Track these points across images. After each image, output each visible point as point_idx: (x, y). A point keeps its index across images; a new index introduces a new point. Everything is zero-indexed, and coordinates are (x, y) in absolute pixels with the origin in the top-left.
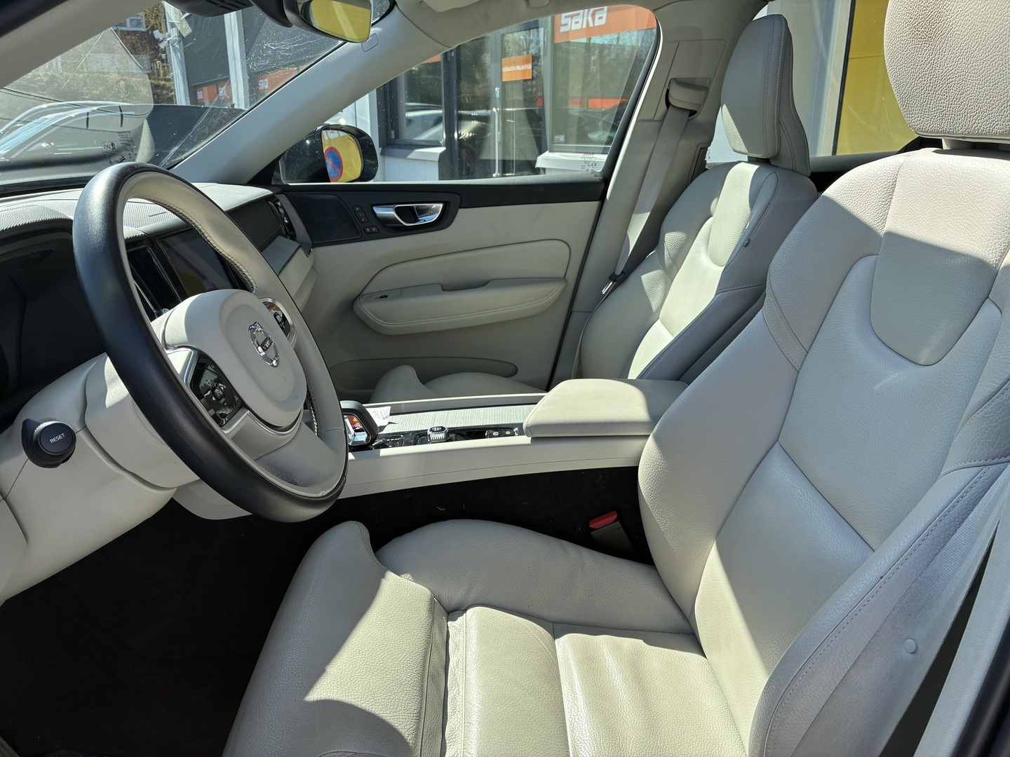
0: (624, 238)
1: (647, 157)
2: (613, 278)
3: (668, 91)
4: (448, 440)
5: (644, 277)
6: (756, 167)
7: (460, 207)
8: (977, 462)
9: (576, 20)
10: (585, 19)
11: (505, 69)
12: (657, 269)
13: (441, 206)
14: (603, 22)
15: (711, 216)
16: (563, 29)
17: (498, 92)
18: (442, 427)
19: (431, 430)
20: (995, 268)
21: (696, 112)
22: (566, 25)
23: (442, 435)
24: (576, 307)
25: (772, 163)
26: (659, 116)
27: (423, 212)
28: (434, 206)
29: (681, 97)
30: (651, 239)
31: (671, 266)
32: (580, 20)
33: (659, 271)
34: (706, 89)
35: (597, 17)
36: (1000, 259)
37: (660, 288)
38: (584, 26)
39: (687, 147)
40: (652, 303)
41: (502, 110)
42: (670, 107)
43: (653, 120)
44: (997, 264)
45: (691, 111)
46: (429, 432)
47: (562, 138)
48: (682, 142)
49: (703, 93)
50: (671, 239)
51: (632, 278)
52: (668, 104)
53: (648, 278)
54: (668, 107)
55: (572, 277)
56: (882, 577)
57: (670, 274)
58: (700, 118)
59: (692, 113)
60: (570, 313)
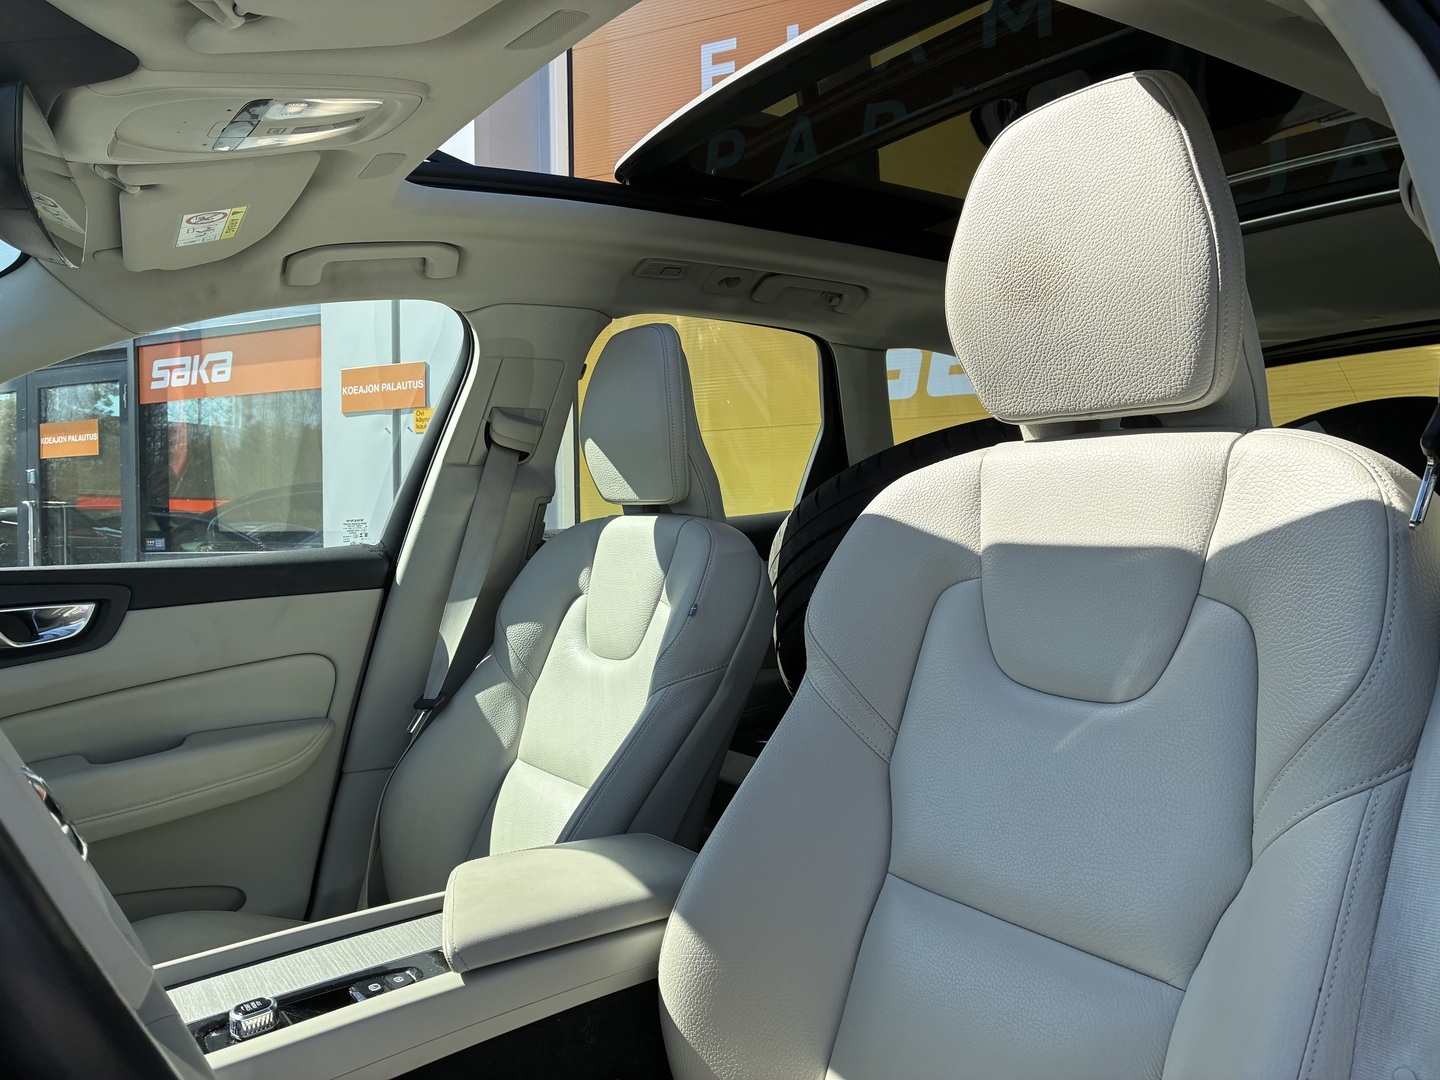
0: (435, 641)
1: (462, 517)
2: (421, 704)
3: (488, 425)
4: (278, 1024)
5: (479, 697)
6: (653, 519)
7: (129, 609)
8: (1357, 787)
9: (180, 374)
10: (195, 373)
11: (46, 441)
12: (500, 683)
13: (88, 608)
14: (226, 378)
15: (580, 594)
16: (155, 385)
17: (32, 474)
18: (261, 1000)
19: (238, 1009)
20: (1201, 556)
21: (527, 455)
22: (162, 379)
23: (267, 1017)
24: (350, 766)
25: (674, 510)
26: (475, 460)
27: (48, 622)
28: (77, 609)
29: (506, 433)
30: (483, 636)
31: (522, 675)
32: (187, 374)
33: (503, 684)
34: (541, 424)
35: (215, 371)
36: (1204, 545)
37: (510, 710)
38: (194, 382)
39: (521, 500)
40: (500, 735)
41: (41, 504)
42: (492, 448)
43: (467, 465)
44: (1202, 551)
45: (521, 452)
46: (235, 1017)
47: (160, 543)
48: (514, 496)
49: (538, 429)
50: (516, 635)
51: (459, 700)
52: (489, 441)
53: (487, 698)
54: (489, 448)
55: (341, 713)
56: (1320, 990)
57: (522, 687)
58: (533, 462)
59: (523, 456)
60: (340, 775)
